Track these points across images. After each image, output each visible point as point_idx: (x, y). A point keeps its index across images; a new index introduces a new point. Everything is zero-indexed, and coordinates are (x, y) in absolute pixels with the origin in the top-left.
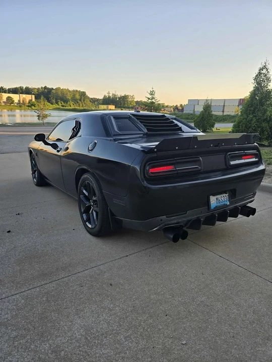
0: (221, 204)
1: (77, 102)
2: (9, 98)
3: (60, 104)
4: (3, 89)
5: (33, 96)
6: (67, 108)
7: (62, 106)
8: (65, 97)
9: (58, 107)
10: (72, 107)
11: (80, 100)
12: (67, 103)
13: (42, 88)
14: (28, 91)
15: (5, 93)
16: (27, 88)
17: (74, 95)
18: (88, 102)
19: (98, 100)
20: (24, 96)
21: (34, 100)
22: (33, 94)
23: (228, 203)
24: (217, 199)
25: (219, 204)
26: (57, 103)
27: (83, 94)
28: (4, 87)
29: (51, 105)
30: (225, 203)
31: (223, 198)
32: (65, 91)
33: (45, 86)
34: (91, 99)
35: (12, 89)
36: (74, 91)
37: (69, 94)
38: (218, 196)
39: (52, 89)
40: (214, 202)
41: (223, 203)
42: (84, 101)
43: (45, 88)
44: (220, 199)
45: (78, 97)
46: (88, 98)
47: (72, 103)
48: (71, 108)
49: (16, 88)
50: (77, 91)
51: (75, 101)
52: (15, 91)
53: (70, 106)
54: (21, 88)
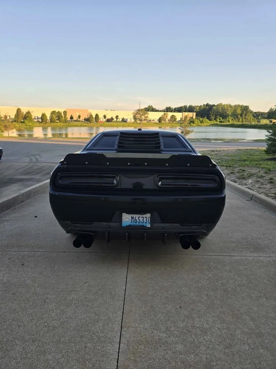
0: (137, 224)
1: (237, 117)
2: (173, 117)
3: (219, 120)
4: (170, 109)
5: (195, 113)
6: (224, 123)
7: (220, 122)
8: (226, 112)
9: (216, 122)
10: (231, 122)
11: (241, 115)
12: (226, 118)
13: (204, 105)
14: (190, 109)
15: (172, 112)
16: (191, 107)
17: (235, 110)
18: (250, 117)
19: (262, 114)
20: (186, 113)
21: (194, 117)
22: (195, 112)
23: (149, 226)
24: (132, 218)
25: (134, 224)
26: (215, 119)
27: (245, 109)
28: (172, 107)
29: (209, 121)
30: (144, 224)
31: (141, 219)
32: (226, 106)
33: (208, 104)
34: (255, 113)
35: (178, 108)
36: (235, 106)
37: (230, 109)
38: (134, 216)
39: (214, 105)
40: (127, 220)
41: (141, 224)
42: (245, 115)
43: (207, 105)
44: (137, 218)
45: (239, 111)
46: (251, 112)
47: (230, 118)
48: (229, 123)
49: (181, 107)
50: (239, 106)
51: (235, 115)
52: (179, 110)
53: (229, 122)
54: (185, 107)
